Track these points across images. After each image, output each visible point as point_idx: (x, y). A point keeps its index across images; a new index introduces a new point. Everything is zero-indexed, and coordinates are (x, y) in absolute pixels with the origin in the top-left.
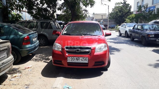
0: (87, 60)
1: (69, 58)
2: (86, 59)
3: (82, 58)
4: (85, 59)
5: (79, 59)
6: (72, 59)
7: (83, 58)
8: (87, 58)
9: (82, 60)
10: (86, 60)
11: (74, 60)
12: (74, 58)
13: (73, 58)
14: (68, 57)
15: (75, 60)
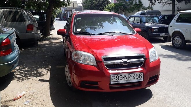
0: (142, 77)
1: (113, 76)
2: (140, 75)
3: (134, 74)
4: (138, 75)
5: (129, 76)
6: (119, 78)
7: (136, 74)
8: (142, 74)
9: (135, 78)
10: (140, 77)
11: (121, 79)
12: (121, 77)
13: (119, 75)
14: (111, 76)
15: (123, 79)
